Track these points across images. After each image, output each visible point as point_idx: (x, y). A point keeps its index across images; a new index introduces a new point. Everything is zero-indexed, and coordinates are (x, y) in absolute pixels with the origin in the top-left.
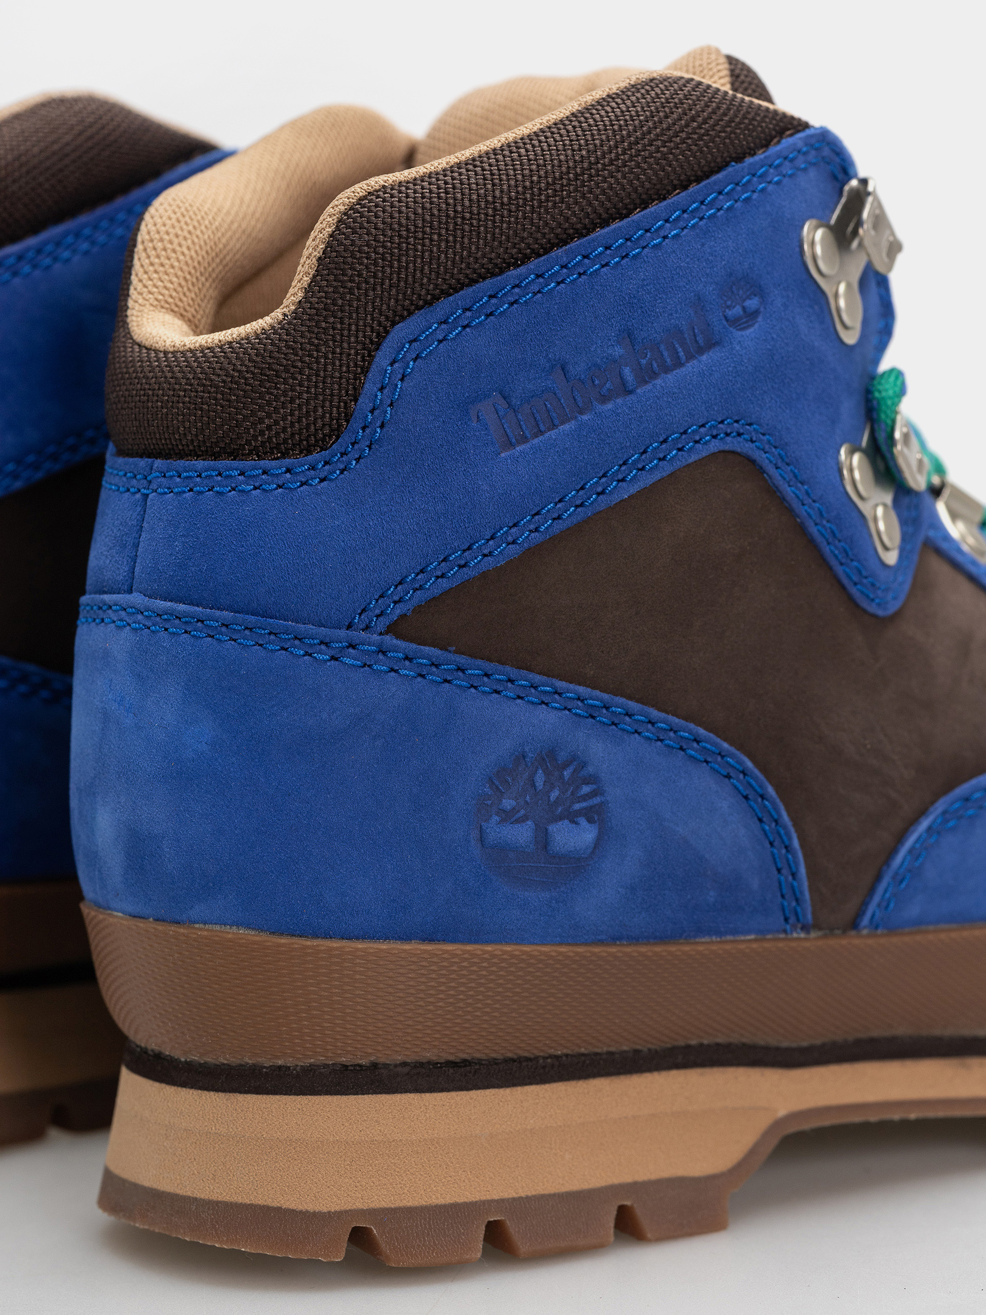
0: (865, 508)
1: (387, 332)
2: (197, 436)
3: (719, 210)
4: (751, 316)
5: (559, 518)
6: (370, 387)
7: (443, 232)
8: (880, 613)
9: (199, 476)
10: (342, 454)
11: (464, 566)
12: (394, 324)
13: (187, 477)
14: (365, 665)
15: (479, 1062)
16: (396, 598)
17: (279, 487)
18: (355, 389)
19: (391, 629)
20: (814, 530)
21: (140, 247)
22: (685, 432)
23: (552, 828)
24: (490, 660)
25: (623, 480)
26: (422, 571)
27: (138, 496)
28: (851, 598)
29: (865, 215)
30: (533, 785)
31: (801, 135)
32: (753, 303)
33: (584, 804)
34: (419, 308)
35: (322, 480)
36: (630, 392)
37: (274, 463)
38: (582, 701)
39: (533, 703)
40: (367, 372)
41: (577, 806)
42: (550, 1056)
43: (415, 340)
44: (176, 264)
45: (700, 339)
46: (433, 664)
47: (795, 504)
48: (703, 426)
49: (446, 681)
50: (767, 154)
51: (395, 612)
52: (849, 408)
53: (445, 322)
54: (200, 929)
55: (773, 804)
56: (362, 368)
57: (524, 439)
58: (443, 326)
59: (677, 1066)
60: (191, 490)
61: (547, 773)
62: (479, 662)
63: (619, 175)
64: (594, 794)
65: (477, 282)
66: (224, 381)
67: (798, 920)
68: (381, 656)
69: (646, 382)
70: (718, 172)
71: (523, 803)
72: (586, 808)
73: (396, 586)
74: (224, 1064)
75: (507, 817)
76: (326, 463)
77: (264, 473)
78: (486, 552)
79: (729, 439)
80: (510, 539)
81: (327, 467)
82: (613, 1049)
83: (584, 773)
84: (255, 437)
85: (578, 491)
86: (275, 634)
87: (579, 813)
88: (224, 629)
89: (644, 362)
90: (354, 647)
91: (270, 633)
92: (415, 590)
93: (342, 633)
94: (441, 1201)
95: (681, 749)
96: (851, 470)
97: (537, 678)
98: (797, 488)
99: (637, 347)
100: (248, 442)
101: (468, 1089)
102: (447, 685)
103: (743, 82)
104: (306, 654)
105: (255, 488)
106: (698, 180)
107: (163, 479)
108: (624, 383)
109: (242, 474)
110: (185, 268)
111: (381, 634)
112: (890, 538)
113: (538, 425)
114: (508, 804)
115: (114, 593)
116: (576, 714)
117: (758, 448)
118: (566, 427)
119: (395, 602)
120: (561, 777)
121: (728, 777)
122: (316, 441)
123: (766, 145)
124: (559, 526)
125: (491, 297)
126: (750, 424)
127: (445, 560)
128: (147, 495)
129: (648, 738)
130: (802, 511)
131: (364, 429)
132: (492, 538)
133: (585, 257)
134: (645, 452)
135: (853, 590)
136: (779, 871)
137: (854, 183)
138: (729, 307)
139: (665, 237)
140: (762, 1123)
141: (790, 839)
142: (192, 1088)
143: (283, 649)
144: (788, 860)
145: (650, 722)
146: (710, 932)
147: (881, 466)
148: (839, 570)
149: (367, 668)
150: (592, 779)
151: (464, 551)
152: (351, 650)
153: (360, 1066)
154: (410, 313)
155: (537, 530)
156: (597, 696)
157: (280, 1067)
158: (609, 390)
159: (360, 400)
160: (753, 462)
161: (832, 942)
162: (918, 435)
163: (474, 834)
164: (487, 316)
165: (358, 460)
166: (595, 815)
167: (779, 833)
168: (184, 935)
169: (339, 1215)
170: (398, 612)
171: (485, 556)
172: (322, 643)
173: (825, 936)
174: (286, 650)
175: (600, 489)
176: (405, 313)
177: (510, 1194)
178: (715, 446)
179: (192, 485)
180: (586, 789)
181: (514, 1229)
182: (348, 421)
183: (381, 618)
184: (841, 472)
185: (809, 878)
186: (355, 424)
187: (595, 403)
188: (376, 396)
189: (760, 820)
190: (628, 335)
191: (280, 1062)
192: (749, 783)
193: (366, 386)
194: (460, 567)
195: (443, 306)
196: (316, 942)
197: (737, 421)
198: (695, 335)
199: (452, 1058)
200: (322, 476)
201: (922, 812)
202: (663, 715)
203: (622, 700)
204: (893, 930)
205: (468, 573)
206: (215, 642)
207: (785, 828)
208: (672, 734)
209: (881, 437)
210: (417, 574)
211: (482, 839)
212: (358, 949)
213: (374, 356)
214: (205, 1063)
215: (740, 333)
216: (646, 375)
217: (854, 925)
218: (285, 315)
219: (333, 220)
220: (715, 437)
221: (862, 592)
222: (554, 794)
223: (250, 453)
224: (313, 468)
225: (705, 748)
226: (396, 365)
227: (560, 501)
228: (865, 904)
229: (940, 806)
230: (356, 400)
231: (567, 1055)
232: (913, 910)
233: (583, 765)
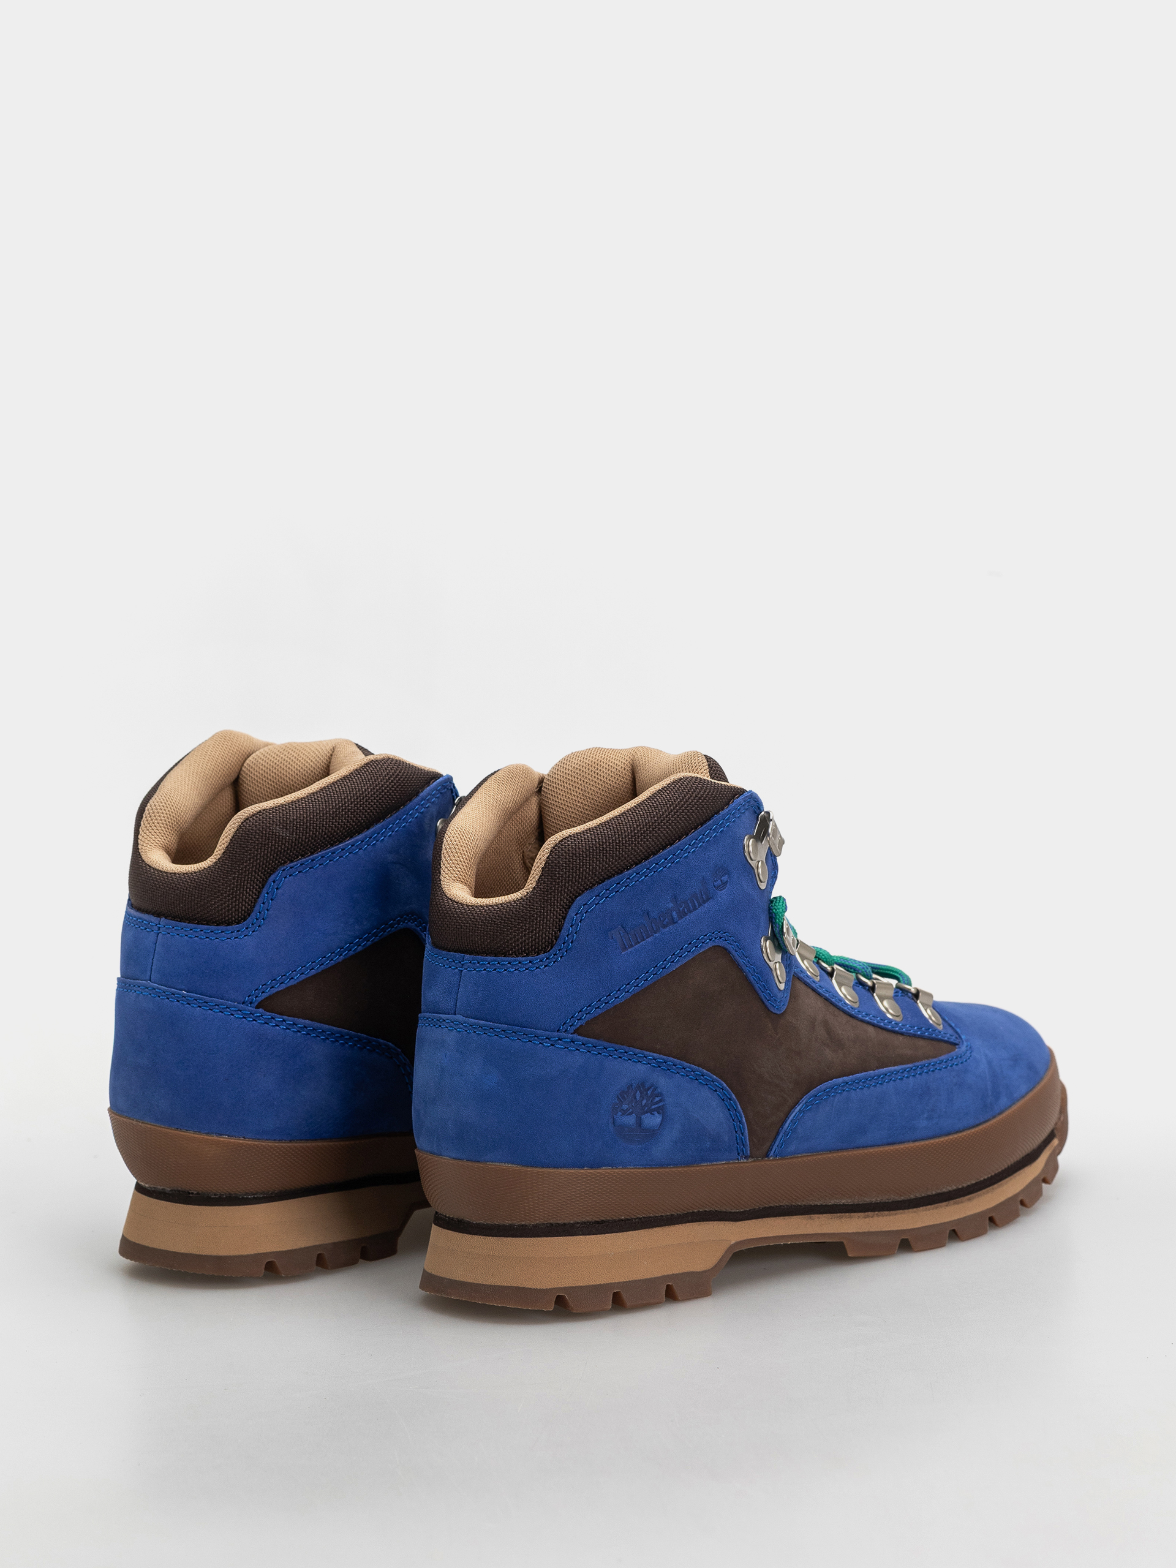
0: (771, 964)
1: (574, 901)
2: (487, 945)
3: (710, 837)
4: (725, 884)
5: (647, 980)
6: (567, 925)
7: (598, 857)
8: (778, 1013)
9: (489, 963)
10: (554, 955)
11: (608, 1003)
12: (576, 897)
13: (483, 964)
14: (565, 1048)
15: (608, 1221)
16: (579, 1018)
17: (526, 969)
18: (559, 926)
19: (575, 1032)
20: (751, 978)
21: (444, 851)
22: (698, 939)
23: (643, 1117)
24: (617, 1043)
25: (673, 962)
26: (589, 1006)
27: (456, 970)
28: (766, 1007)
29: (770, 830)
30: (635, 1098)
31: (742, 797)
32: (725, 878)
33: (657, 1106)
34: (587, 889)
35: (545, 966)
36: (676, 923)
37: (524, 958)
38: (655, 1060)
39: (635, 1062)
40: (565, 918)
41: (653, 1107)
42: (638, 1218)
43: (586, 904)
44: (462, 860)
45: (704, 897)
46: (594, 1046)
47: (744, 967)
48: (706, 935)
49: (599, 1053)
50: (729, 808)
51: (577, 1024)
52: (764, 918)
53: (598, 896)
54: (491, 1165)
55: (735, 1102)
56: (562, 916)
57: (632, 946)
58: (598, 897)
59: (689, 1222)
60: (485, 970)
61: (641, 1093)
62: (613, 1045)
63: (670, 827)
64: (660, 1101)
65: (611, 877)
66: (500, 922)
67: (744, 1154)
68: (572, 1043)
69: (682, 918)
70: (710, 820)
71: (631, 1106)
72: (657, 1107)
73: (579, 1013)
74: (496, 1224)
75: (625, 1113)
76: (547, 959)
77: (520, 963)
78: (616, 996)
79: (716, 940)
80: (626, 990)
81: (547, 960)
82: (663, 1214)
83: (656, 1092)
84: (515, 947)
85: (654, 968)
86: (526, 1035)
87: (654, 1110)
88: (503, 1032)
89: (681, 909)
90: (561, 1040)
91: (524, 1034)
92: (587, 1014)
93: (556, 1034)
94: (594, 1283)
95: (696, 1079)
96: (766, 949)
97: (637, 1051)
98: (744, 960)
99: (678, 903)
100: (511, 949)
101: (605, 1234)
102: (599, 1055)
103: (714, 771)
104: (540, 1043)
105: (516, 970)
106: (702, 825)
107: (470, 964)
108: (673, 919)
109: (509, 963)
110: (466, 861)
111: (572, 1034)
112: (783, 979)
113: (637, 939)
114: (625, 1107)
115: (446, 1014)
116: (653, 1066)
117: (728, 943)
118: (649, 939)
119: (578, 1020)
120: (647, 1094)
121: (716, 1091)
122: (542, 948)
123: (728, 804)
124: (647, 984)
125: (617, 884)
126: (724, 933)
127: (599, 1000)
128: (462, 971)
129: (682, 1075)
130: (746, 969)
131: (564, 943)
132: (619, 990)
133: (656, 864)
134: (682, 949)
135: (767, 1003)
136: (736, 1132)
137: (763, 813)
138: (715, 881)
139: (689, 852)
140: (726, 1246)
141: (741, 1118)
142: (480, 1235)
143: (530, 1041)
144: (740, 1127)
145: (683, 1068)
146: (707, 1161)
147: (777, 944)
148: (762, 995)
149: (566, 1049)
150: (660, 1095)
151: (607, 996)
152: (559, 1041)
153: (558, 1224)
154: (583, 892)
155: (637, 986)
156: (660, 1057)
157: (523, 1225)
158: (667, 922)
159: (562, 931)
160: (726, 949)
161: (758, 1163)
162: (793, 929)
163: (611, 1120)
164: (616, 892)
165: (561, 957)
166: (661, 1110)
167: (737, 1115)
168: (482, 1167)
169: (551, 1290)
170: (579, 1024)
171: (616, 998)
172: (547, 1038)
173: (754, 1161)
174: (531, 1041)
175: (663, 966)
176: (581, 892)
177: (622, 1280)
178: (711, 944)
179: (485, 968)
180: (657, 1099)
181: (624, 1295)
182: (556, 940)
183: (572, 1027)
184: (762, 950)
185: (749, 1135)
186: (560, 941)
187: (661, 928)
188: (569, 929)
189: (729, 1110)
190: (675, 898)
191: (523, 1223)
192: (725, 1093)
193: (565, 925)
194: (606, 1003)
195: (597, 889)
196: (543, 1170)
197: (719, 932)
198: (702, 895)
199: (597, 1220)
200: (546, 964)
201: (797, 1103)
202: (689, 1065)
203: (672, 1059)
204: (783, 1157)
205: (609, 1006)
206: (499, 1038)
207: (739, 1113)
208: (692, 1073)
209: (777, 930)
210: (587, 1007)
211: (614, 1123)
212: (561, 1172)
213: (568, 912)
214: (487, 1224)
215: (720, 892)
216: (682, 914)
217: (767, 1155)
218: (527, 893)
219: (548, 851)
220: (710, 940)
221: (771, 1004)
222: (644, 1102)
223: (512, 954)
224: (541, 961)
225: (706, 1078)
226: (578, 915)
227: (647, 972)
228: (772, 1146)
229: (805, 1099)
230: (560, 931)
231: (644, 1217)
232: (792, 1148)
233: (656, 1088)
